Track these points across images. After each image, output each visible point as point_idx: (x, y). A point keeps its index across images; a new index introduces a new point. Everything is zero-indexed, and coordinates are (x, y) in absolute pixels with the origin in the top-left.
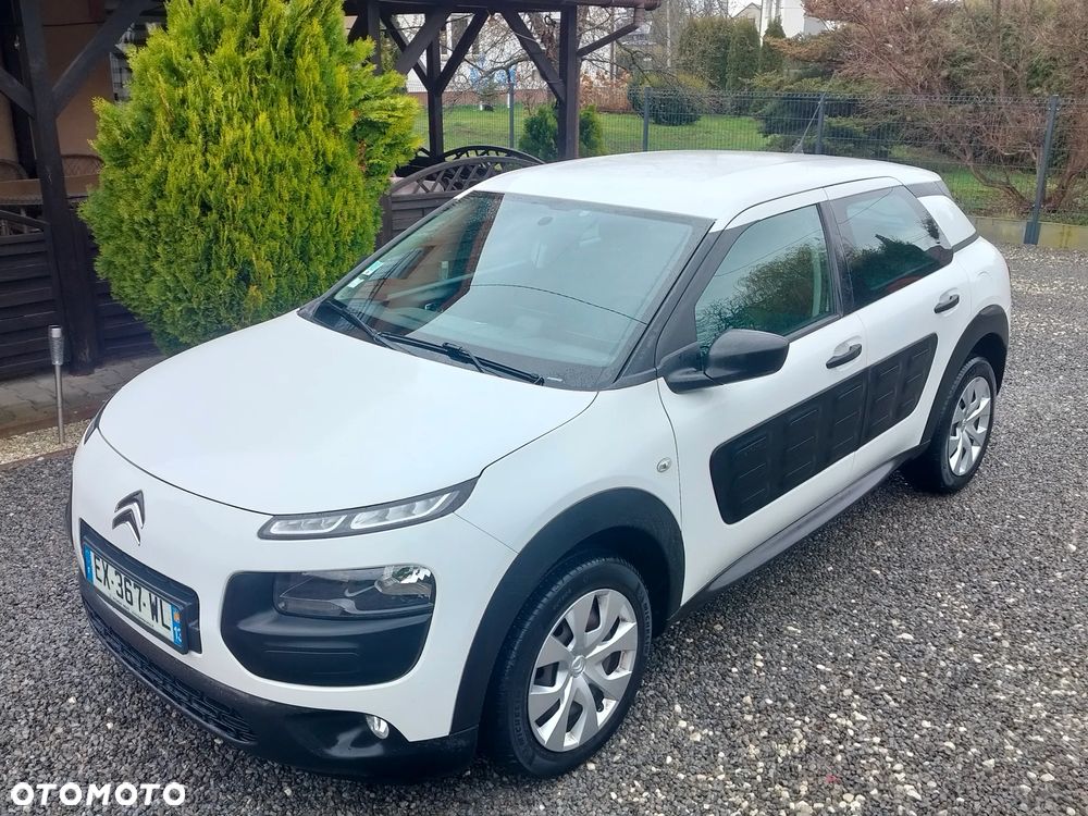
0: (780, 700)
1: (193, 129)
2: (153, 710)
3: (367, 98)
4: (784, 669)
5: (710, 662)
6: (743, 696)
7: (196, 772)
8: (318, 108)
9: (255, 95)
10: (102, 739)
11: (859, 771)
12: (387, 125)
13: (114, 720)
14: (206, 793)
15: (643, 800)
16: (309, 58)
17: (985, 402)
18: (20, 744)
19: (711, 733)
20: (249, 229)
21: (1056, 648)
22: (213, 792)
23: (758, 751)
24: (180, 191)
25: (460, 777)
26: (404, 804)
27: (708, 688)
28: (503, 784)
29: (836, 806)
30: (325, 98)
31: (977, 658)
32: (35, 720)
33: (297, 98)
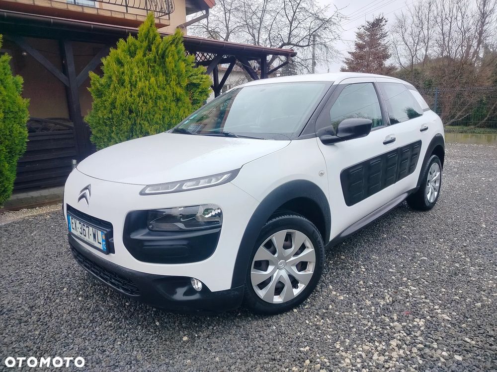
0: (376, 283)
1: (127, 83)
2: (100, 292)
3: (192, 75)
4: (374, 271)
5: (342, 270)
6: (359, 282)
7: (116, 316)
8: (174, 77)
9: (150, 72)
10: (76, 304)
11: (419, 309)
12: (199, 84)
13: (82, 296)
14: (120, 325)
15: (321, 323)
16: (170, 58)
17: (438, 174)
18: (39, 306)
19: (347, 296)
20: (148, 120)
21: (490, 261)
22: (123, 324)
23: (370, 303)
24: (121, 105)
25: (236, 316)
26: (211, 327)
27: (343, 279)
28: (256, 318)
29: (412, 324)
30: (176, 73)
31: (457, 265)
32: (47, 297)
33: (166, 73)
